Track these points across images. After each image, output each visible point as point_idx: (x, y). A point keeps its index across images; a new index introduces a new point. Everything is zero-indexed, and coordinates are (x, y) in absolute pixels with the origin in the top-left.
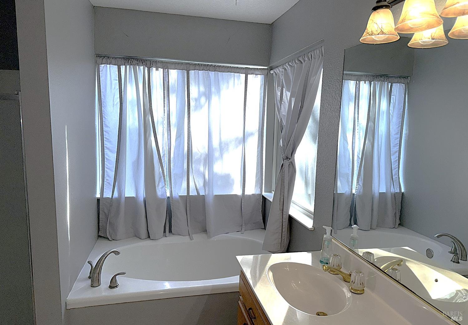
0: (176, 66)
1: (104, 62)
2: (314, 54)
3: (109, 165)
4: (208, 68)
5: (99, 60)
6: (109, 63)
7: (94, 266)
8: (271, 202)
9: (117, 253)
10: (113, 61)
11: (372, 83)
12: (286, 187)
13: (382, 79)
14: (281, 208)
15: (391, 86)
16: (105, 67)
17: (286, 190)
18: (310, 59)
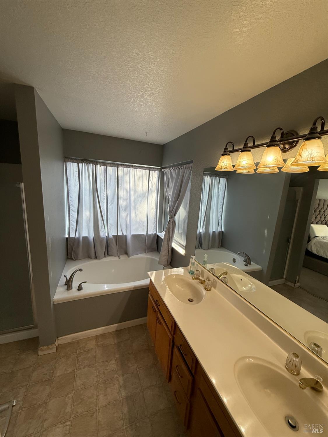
0: (111, 165)
1: (69, 161)
2: (187, 166)
3: (73, 219)
4: (129, 166)
5: (67, 160)
6: (72, 162)
7: (68, 279)
8: (163, 239)
9: (81, 270)
10: (75, 161)
11: (211, 177)
12: (171, 232)
13: (216, 176)
14: (168, 243)
15: (220, 179)
16: (70, 164)
17: (171, 234)
18: (185, 168)
